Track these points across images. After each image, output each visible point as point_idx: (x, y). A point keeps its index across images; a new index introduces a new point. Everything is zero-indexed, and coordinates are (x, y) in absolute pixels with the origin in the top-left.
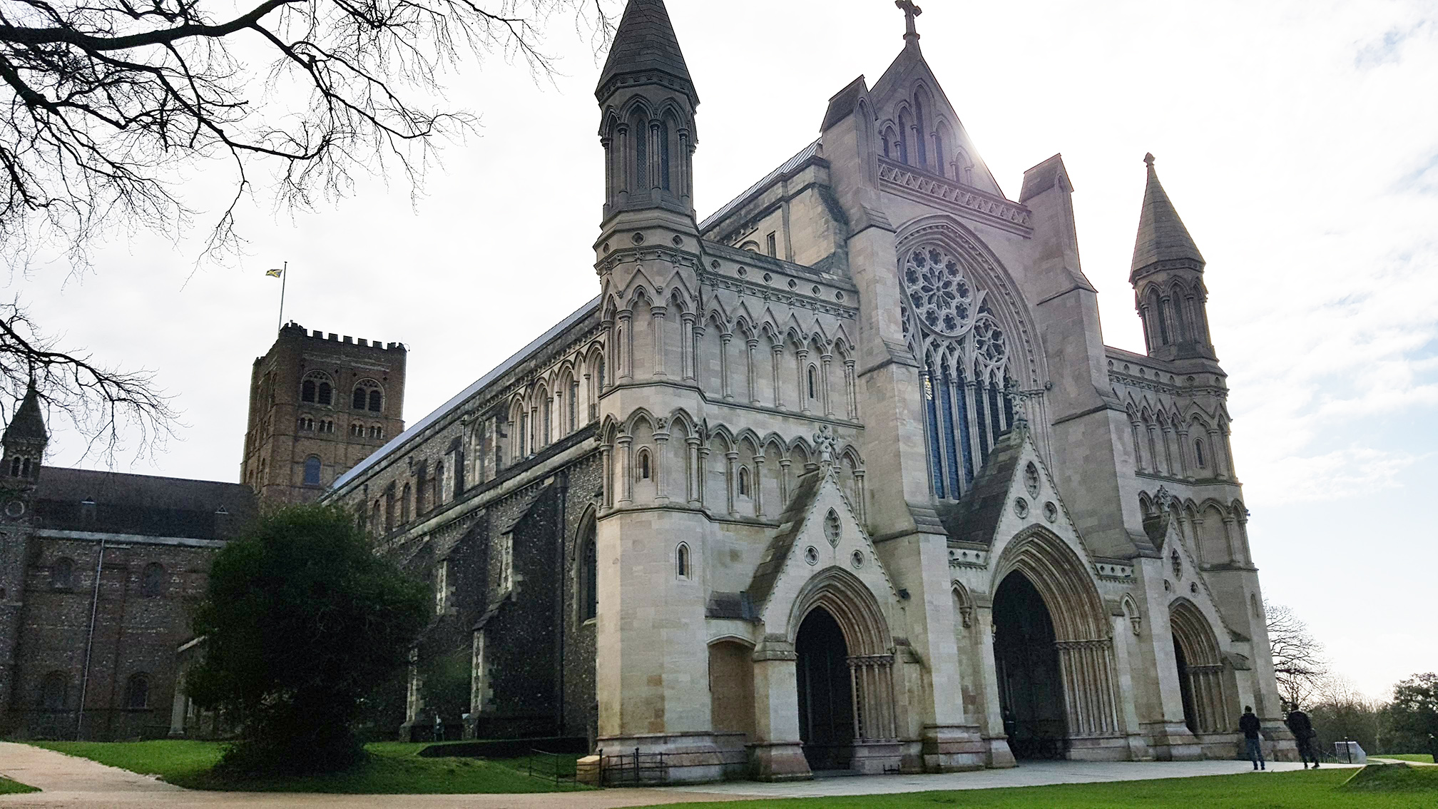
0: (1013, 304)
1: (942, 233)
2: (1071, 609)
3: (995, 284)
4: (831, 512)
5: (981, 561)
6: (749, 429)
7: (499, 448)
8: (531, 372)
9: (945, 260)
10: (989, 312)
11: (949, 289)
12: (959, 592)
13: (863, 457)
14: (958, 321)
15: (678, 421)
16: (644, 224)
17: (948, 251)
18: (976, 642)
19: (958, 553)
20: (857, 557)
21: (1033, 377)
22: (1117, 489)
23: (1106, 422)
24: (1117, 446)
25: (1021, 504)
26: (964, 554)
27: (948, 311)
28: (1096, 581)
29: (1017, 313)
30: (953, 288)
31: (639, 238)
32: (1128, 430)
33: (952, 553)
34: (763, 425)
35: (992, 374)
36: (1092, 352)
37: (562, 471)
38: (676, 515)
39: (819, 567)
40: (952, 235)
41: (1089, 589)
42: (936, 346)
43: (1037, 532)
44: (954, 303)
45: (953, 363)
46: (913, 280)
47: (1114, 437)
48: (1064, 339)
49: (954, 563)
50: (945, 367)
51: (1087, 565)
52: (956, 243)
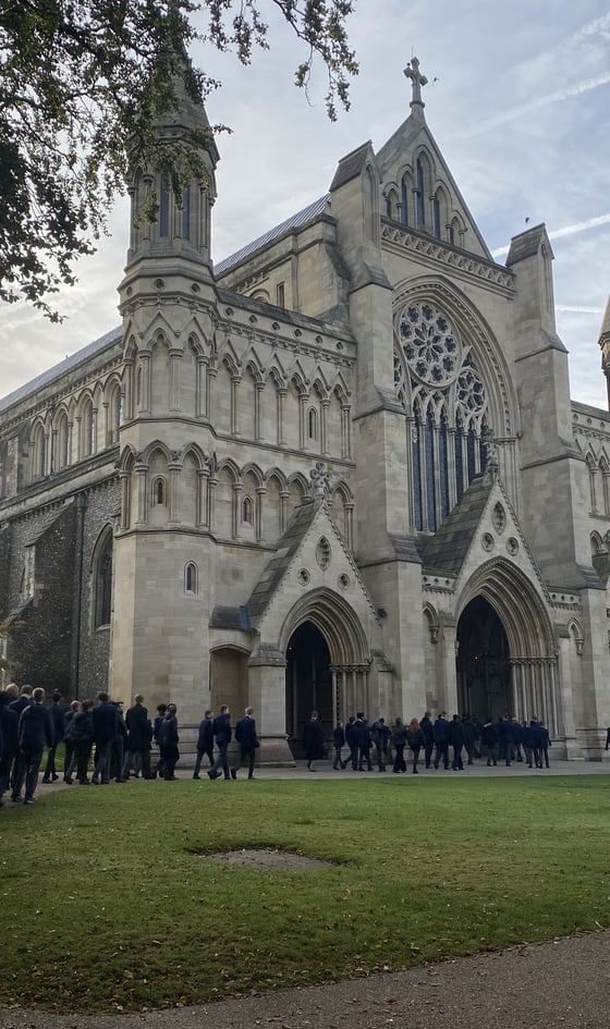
0: (494, 359)
1: (435, 292)
2: (524, 630)
3: (480, 342)
4: (323, 540)
5: (450, 587)
6: (254, 464)
7: (20, 466)
8: (53, 397)
9: (436, 316)
10: (473, 365)
11: (438, 344)
12: (429, 612)
13: (353, 492)
14: (444, 372)
15: (191, 454)
16: (165, 271)
17: (440, 308)
18: (441, 655)
19: (431, 579)
20: (344, 580)
21: (506, 426)
22: (571, 528)
23: (567, 470)
24: (575, 491)
25: (488, 539)
26: (436, 580)
27: (435, 363)
28: (549, 609)
29: (497, 368)
30: (442, 343)
31: (160, 284)
32: (586, 477)
33: (425, 579)
34: (266, 461)
35: (471, 422)
36: (560, 406)
37: (83, 493)
38: (186, 538)
39: (309, 587)
40: (443, 293)
41: (541, 613)
42: (423, 394)
43: (501, 564)
44: (442, 356)
45: (437, 411)
46: (406, 334)
47: (573, 482)
48: (536, 393)
49: (427, 588)
50: (430, 415)
51: (541, 594)
52: (448, 302)
